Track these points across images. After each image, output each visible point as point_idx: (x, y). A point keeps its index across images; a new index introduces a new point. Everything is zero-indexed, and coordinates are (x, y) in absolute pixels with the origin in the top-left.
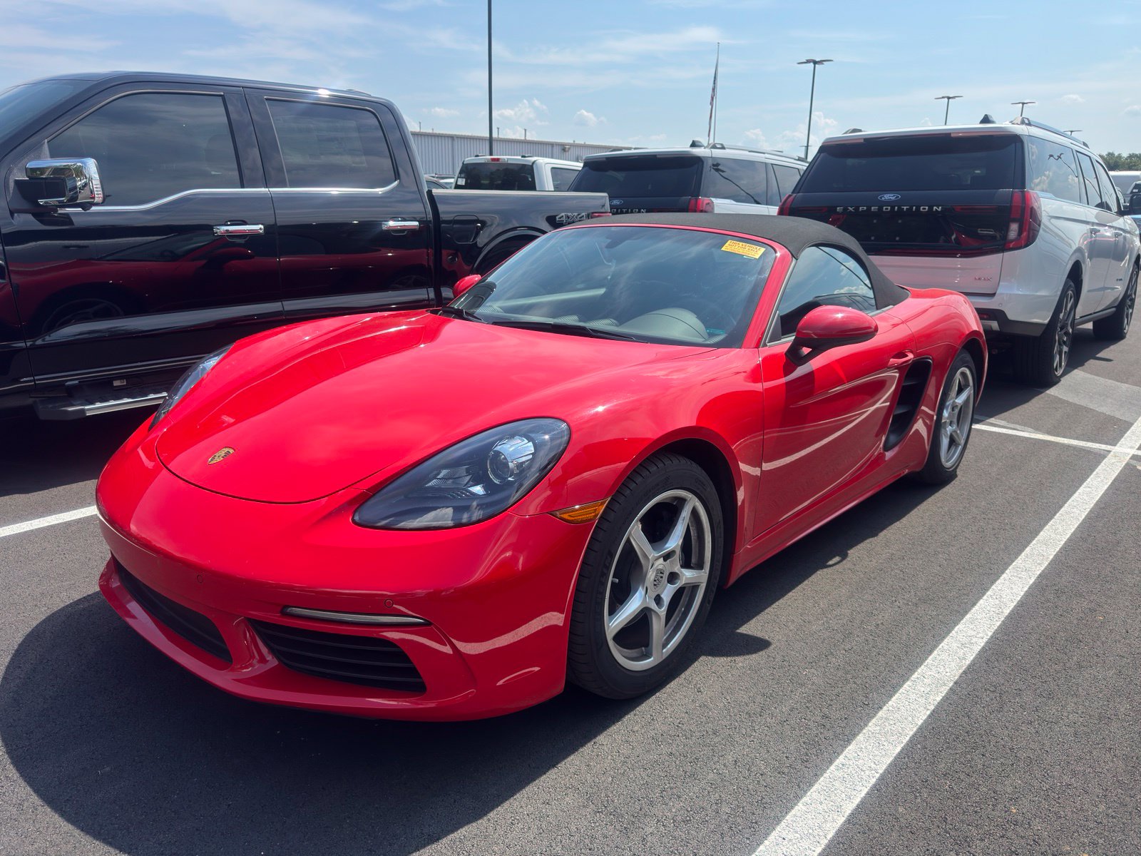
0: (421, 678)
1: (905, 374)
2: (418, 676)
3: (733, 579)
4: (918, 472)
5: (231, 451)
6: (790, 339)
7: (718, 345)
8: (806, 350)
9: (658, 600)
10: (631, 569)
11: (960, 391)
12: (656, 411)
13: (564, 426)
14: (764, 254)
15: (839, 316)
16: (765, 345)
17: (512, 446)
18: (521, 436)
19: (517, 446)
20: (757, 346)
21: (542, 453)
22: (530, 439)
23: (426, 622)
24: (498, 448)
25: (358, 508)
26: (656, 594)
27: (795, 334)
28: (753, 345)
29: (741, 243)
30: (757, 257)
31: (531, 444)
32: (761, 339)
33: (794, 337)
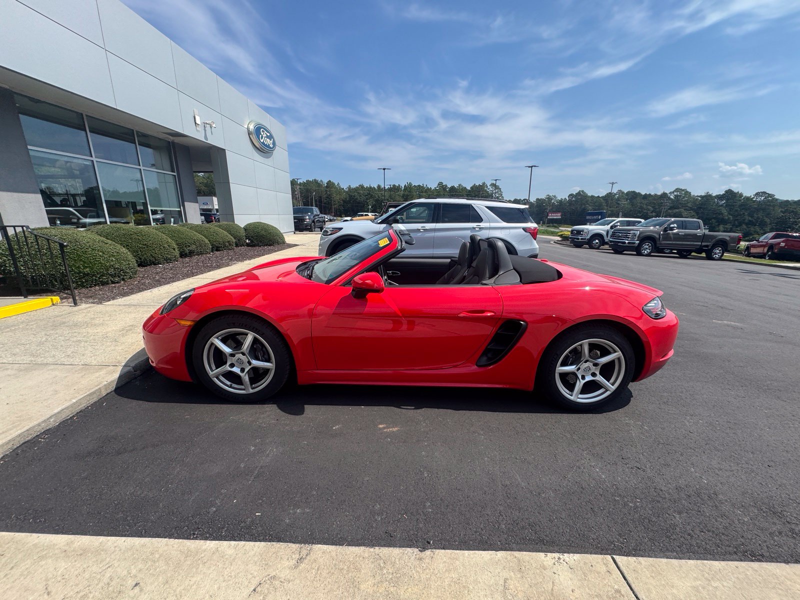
3: (303, 382)
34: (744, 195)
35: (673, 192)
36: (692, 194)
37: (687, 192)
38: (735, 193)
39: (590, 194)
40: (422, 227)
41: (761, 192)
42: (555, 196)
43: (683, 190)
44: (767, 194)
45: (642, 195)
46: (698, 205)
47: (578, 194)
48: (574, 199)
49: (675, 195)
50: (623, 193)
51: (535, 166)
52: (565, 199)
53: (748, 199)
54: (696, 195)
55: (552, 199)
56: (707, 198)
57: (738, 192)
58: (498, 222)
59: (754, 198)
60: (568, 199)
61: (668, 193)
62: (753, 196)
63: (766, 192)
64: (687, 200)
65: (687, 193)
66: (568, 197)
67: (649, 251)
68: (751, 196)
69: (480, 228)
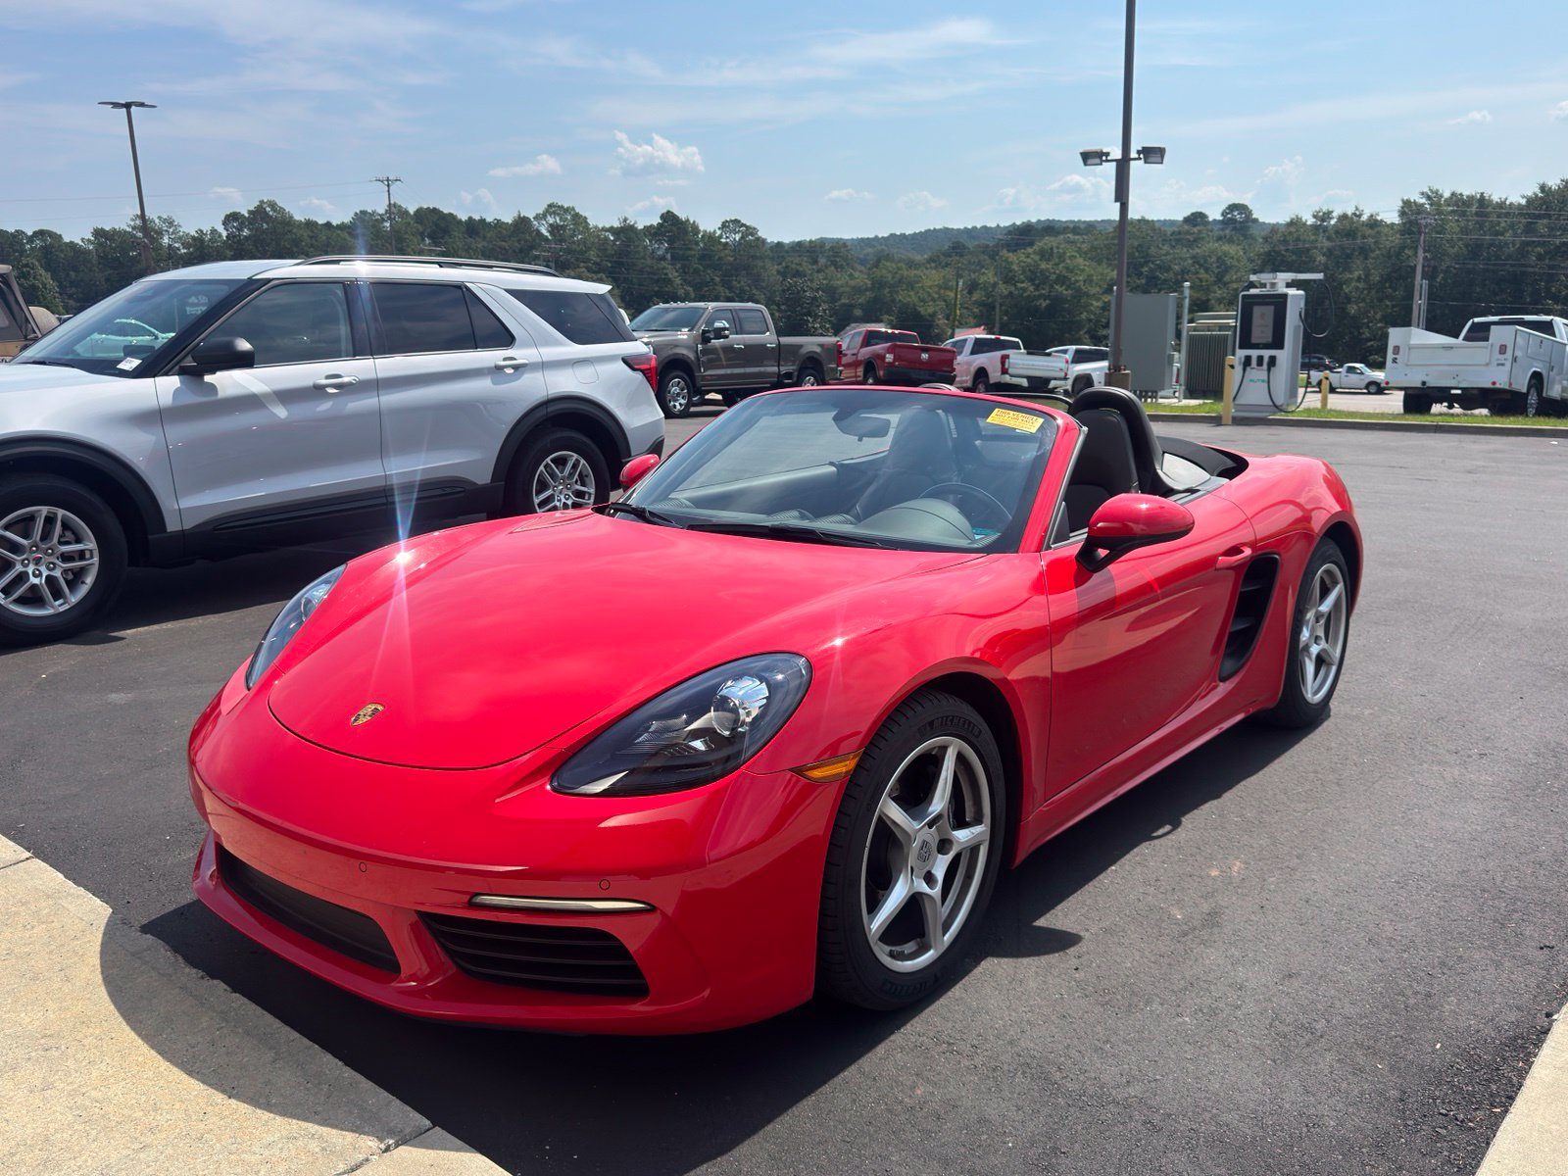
0: (643, 978)
1: (1242, 577)
2: (640, 976)
3: (1022, 855)
4: (1272, 710)
5: (380, 708)
6: (1080, 537)
7: (988, 550)
8: (1102, 553)
9: (929, 878)
10: (888, 849)
11: (1325, 592)
12: (914, 639)
13: (802, 661)
14: (1042, 428)
15: (1144, 506)
16: (1049, 547)
17: (741, 689)
18: (752, 677)
19: (746, 689)
20: (1039, 550)
21: (779, 696)
22: (762, 680)
23: (649, 907)
24: (724, 692)
25: (557, 771)
26: (925, 870)
27: (1086, 530)
28: (1033, 548)
29: (1012, 413)
30: (1034, 430)
31: (764, 685)
32: (1043, 538)
33: (1085, 536)
34: (701, 228)
35: (544, 216)
36: (592, 222)
37: (577, 216)
38: (682, 222)
39: (299, 216)
40: (328, 377)
41: (732, 221)
42: (171, 223)
43: (567, 210)
44: (743, 225)
45: (460, 221)
46: (613, 256)
47: (259, 213)
48: (246, 232)
49: (551, 225)
50: (404, 213)
51: (142, 105)
52: (214, 231)
53: (710, 238)
54: (600, 226)
55: (160, 233)
56: (626, 232)
57: (688, 220)
58: (558, 343)
59: (721, 237)
60: (224, 234)
61: (531, 216)
62: (719, 232)
63: (739, 221)
64: (583, 241)
65: (579, 220)
66: (224, 223)
67: (683, 401)
68: (715, 231)
69: (516, 368)
